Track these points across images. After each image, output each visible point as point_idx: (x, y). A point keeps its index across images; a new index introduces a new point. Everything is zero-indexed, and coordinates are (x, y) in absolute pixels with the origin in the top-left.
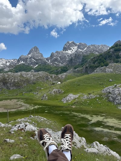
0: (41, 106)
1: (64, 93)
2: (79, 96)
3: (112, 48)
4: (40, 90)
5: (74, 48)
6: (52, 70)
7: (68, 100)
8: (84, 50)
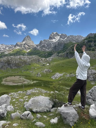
0: (38, 82)
1: (53, 72)
2: (64, 75)
3: (86, 39)
4: (34, 69)
5: (57, 38)
6: (40, 54)
7: (56, 77)
8: (65, 39)
